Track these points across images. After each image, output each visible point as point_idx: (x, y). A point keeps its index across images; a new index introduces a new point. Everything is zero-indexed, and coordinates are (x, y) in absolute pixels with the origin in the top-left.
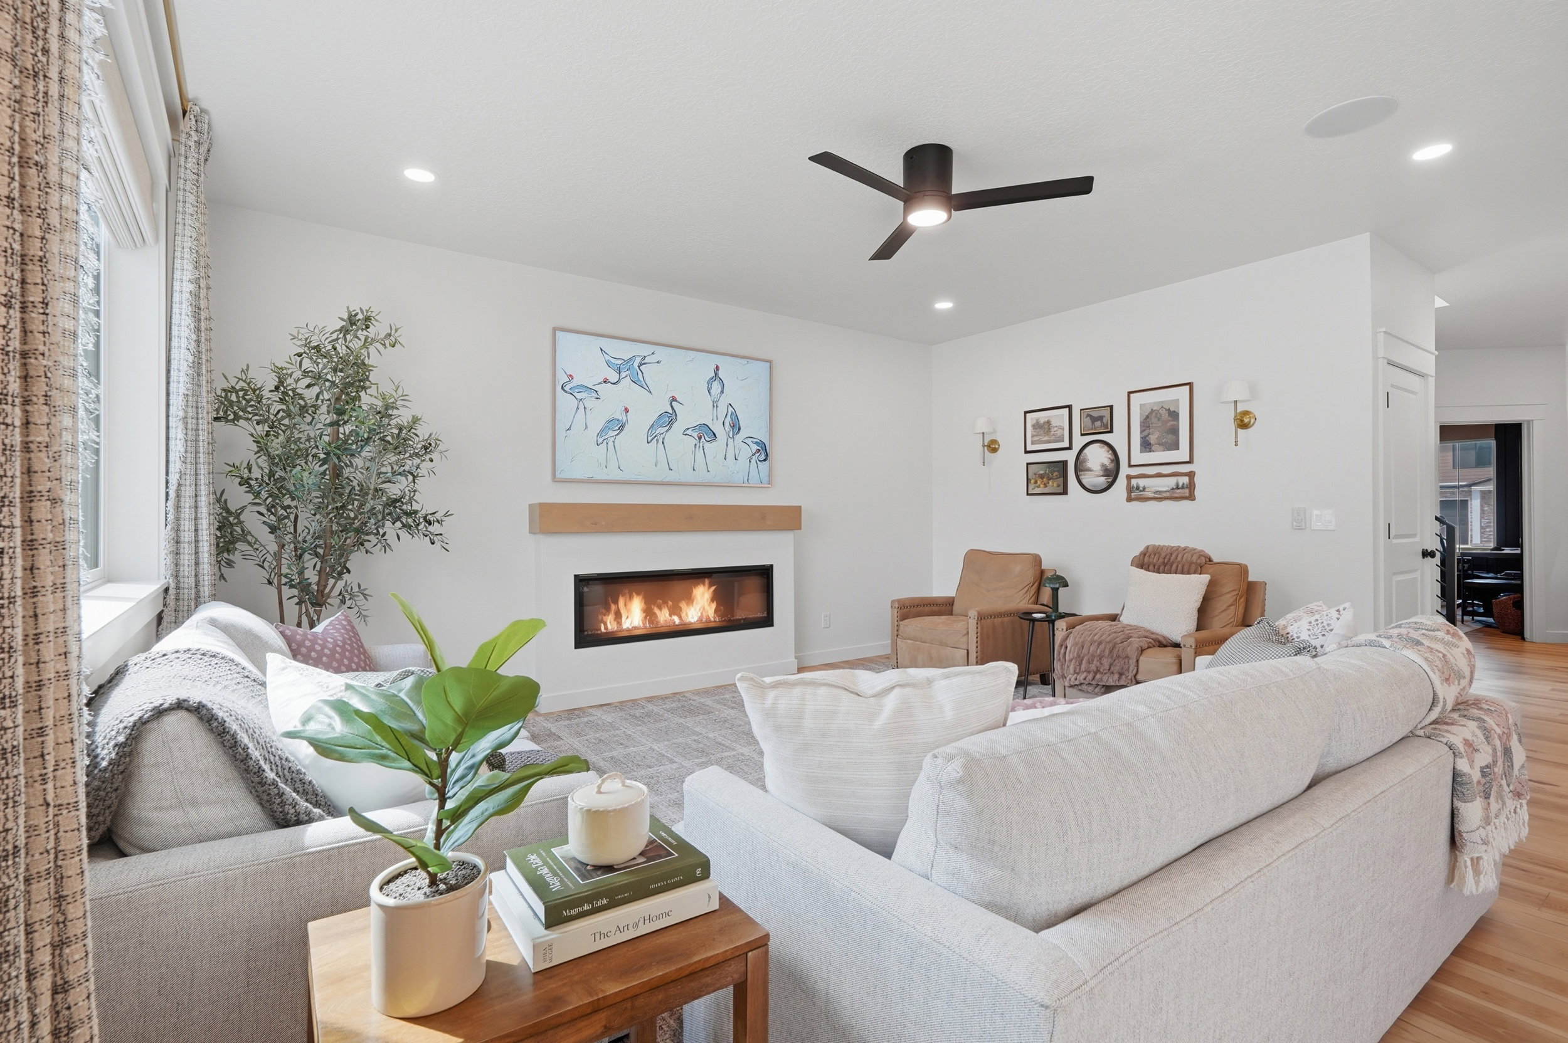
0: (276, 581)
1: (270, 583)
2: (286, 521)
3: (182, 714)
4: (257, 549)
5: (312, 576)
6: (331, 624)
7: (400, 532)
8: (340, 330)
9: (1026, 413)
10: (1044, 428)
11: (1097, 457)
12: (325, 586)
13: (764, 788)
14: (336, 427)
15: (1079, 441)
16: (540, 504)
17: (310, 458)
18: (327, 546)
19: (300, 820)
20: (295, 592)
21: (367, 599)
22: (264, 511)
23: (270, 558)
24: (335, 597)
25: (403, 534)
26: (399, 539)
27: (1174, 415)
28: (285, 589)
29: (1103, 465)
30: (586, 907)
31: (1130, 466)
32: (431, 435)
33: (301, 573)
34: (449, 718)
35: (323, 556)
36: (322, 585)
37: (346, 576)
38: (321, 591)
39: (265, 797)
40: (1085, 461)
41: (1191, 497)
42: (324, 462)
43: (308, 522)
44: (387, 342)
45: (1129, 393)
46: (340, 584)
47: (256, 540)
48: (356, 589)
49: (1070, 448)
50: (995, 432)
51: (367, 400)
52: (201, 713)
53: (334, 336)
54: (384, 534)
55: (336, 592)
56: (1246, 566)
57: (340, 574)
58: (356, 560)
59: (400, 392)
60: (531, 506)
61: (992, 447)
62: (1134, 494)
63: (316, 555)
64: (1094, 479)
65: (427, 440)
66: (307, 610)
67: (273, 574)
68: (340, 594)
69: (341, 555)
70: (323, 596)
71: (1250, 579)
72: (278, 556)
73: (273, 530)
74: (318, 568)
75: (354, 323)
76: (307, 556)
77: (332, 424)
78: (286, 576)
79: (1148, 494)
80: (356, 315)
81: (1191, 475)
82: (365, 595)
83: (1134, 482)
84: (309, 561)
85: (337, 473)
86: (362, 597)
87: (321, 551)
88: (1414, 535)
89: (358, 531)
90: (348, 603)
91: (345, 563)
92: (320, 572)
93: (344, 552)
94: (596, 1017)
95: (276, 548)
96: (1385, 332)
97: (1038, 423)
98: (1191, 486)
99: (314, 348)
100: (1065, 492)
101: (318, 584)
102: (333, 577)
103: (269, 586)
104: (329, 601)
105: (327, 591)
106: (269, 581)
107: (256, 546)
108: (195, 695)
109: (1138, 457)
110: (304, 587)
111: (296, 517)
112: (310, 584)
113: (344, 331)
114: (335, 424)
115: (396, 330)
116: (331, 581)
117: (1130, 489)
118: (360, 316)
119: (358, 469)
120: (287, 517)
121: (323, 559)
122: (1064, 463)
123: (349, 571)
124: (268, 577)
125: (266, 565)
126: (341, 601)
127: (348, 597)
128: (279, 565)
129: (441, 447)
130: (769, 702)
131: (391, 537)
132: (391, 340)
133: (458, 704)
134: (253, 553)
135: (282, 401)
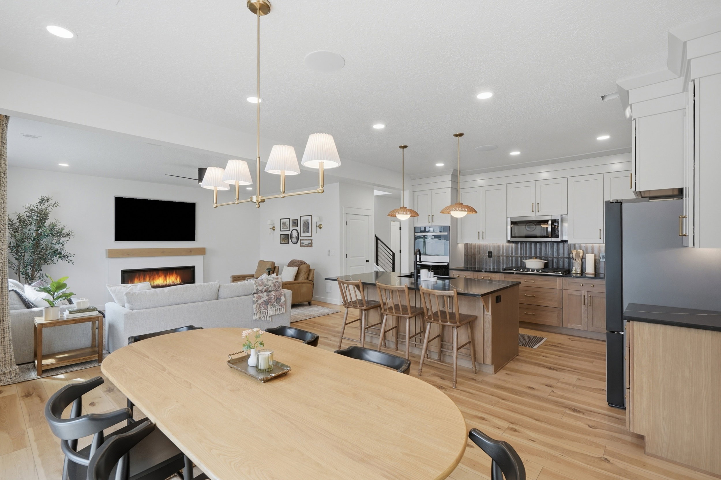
0: (18, 273)
1: (16, 274)
2: (21, 257)
3: (13, 291)
4: (12, 265)
5: (30, 272)
6: (36, 283)
7: (58, 259)
8: (39, 202)
9: (281, 219)
10: (284, 224)
11: (295, 234)
12: (34, 274)
13: (125, 307)
14: (37, 231)
15: (292, 229)
16: (108, 249)
17: (29, 239)
18: (35, 264)
19: (32, 307)
20: (24, 276)
21: (48, 278)
22: (14, 254)
23: (16, 267)
24: (37, 277)
25: (60, 260)
26: (58, 261)
27: (308, 223)
28: (21, 275)
29: (296, 236)
30: (75, 312)
31: (301, 237)
32: (69, 231)
33: (26, 271)
34: (54, 288)
35: (33, 266)
36: (33, 274)
37: (41, 272)
38: (32, 276)
39: (26, 304)
40: (292, 234)
41: (311, 246)
42: (33, 241)
43: (28, 256)
44: (54, 206)
45: (301, 216)
46: (39, 274)
47: (12, 262)
48: (44, 275)
49: (290, 231)
50: (274, 224)
51: (48, 222)
52: (16, 292)
53: (37, 204)
54: (53, 260)
55: (37, 276)
56: (309, 265)
57: (39, 271)
58: (44, 267)
59: (58, 222)
60: (106, 250)
61: (274, 228)
62: (302, 245)
63: (31, 266)
64: (294, 240)
65: (68, 232)
66: (28, 281)
67: (17, 271)
68: (39, 276)
69: (39, 266)
70: (33, 277)
71: (310, 268)
72: (19, 266)
73: (17, 259)
74: (31, 269)
75: (43, 201)
76: (28, 266)
77: (36, 230)
78: (21, 272)
79: (304, 245)
80: (44, 198)
81: (312, 240)
82: (47, 277)
83: (302, 241)
84: (29, 268)
85: (38, 243)
86: (46, 277)
87: (32, 265)
88: (363, 256)
89: (45, 259)
90: (41, 279)
91: (40, 268)
92: (32, 270)
93: (40, 265)
94: (74, 321)
95: (18, 264)
96: (344, 207)
97: (283, 222)
98: (312, 243)
99: (30, 210)
100: (288, 243)
101: (32, 274)
102: (37, 272)
103: (16, 275)
104: (35, 278)
105: (34, 276)
106: (16, 273)
107: (12, 264)
108: (15, 289)
109: (303, 235)
110: (27, 275)
111: (24, 255)
112: (29, 274)
113: (40, 203)
114: (37, 230)
115: (57, 202)
116: (36, 273)
117: (301, 243)
118: (45, 198)
119: (45, 241)
120: (22, 256)
121: (33, 267)
122: (288, 235)
123: (41, 270)
124: (15, 272)
125: (15, 269)
126: (39, 278)
127: (41, 277)
128: (19, 269)
129: (73, 234)
130: (111, 288)
131: (55, 261)
132: (55, 205)
133: (55, 286)
134: (11, 266)
135: (19, 223)
